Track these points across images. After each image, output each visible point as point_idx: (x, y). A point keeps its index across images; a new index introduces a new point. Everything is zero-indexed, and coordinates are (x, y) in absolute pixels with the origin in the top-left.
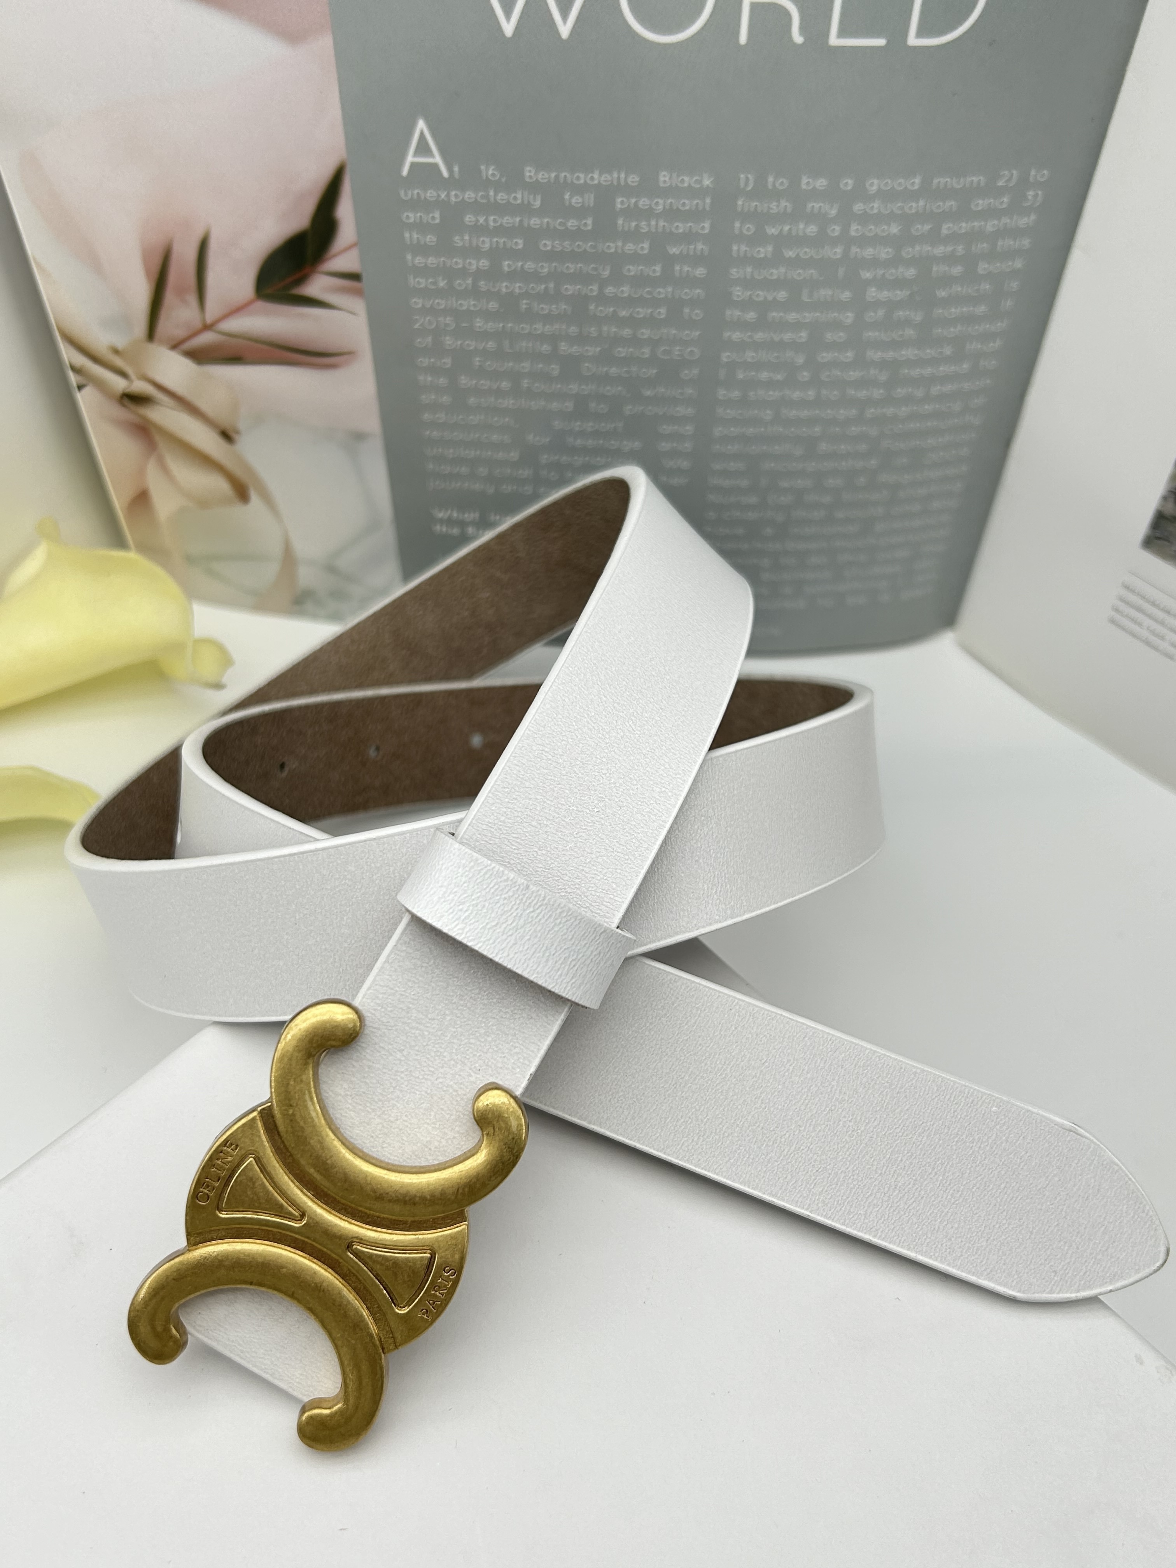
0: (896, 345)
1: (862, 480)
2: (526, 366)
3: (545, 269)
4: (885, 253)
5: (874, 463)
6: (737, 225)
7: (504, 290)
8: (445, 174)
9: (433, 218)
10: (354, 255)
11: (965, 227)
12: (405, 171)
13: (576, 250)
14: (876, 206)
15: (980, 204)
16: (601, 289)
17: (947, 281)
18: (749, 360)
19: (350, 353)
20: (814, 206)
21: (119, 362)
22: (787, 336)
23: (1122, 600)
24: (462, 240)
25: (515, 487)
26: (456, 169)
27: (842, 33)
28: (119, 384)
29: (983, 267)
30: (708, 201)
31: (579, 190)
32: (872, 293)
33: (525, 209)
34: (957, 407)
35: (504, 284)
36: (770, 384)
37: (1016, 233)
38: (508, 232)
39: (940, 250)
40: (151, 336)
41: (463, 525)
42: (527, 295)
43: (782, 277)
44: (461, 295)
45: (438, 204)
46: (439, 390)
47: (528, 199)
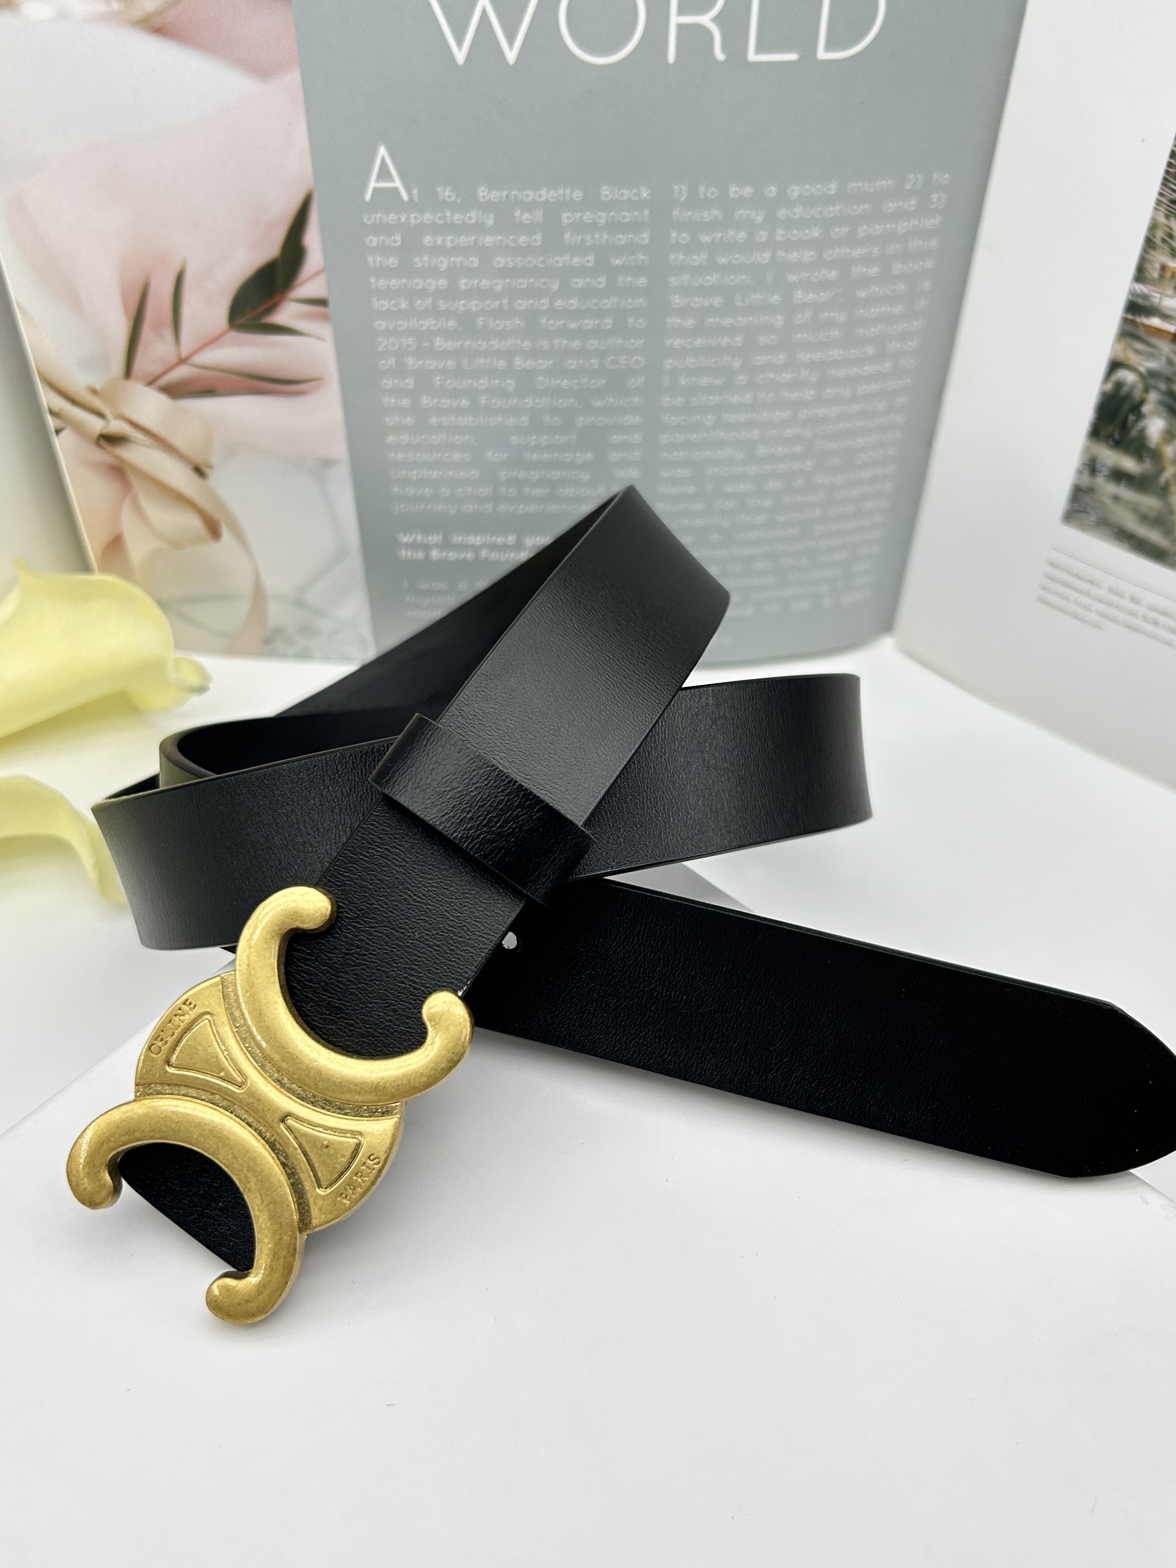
0: (823, 346)
1: (799, 483)
2: (484, 382)
3: (499, 285)
4: (808, 256)
5: (809, 464)
6: (674, 234)
7: (462, 308)
8: (405, 197)
9: (395, 241)
10: (321, 280)
11: (878, 229)
12: (368, 196)
13: (528, 265)
14: (798, 211)
15: (891, 206)
16: (551, 302)
17: (866, 281)
18: (691, 366)
19: (318, 379)
20: (741, 213)
21: (96, 403)
22: (725, 341)
23: (1049, 577)
24: (422, 261)
25: (476, 506)
26: (415, 192)
27: (759, 49)
28: (98, 425)
29: (897, 268)
30: (646, 212)
31: (529, 207)
32: (799, 296)
33: (479, 228)
34: (882, 406)
35: (462, 302)
36: (710, 389)
37: (924, 234)
38: (464, 251)
39: (858, 252)
40: (128, 372)
41: (426, 547)
42: (483, 312)
43: (716, 283)
44: (421, 315)
45: (399, 227)
46: (402, 412)
47: (482, 218)
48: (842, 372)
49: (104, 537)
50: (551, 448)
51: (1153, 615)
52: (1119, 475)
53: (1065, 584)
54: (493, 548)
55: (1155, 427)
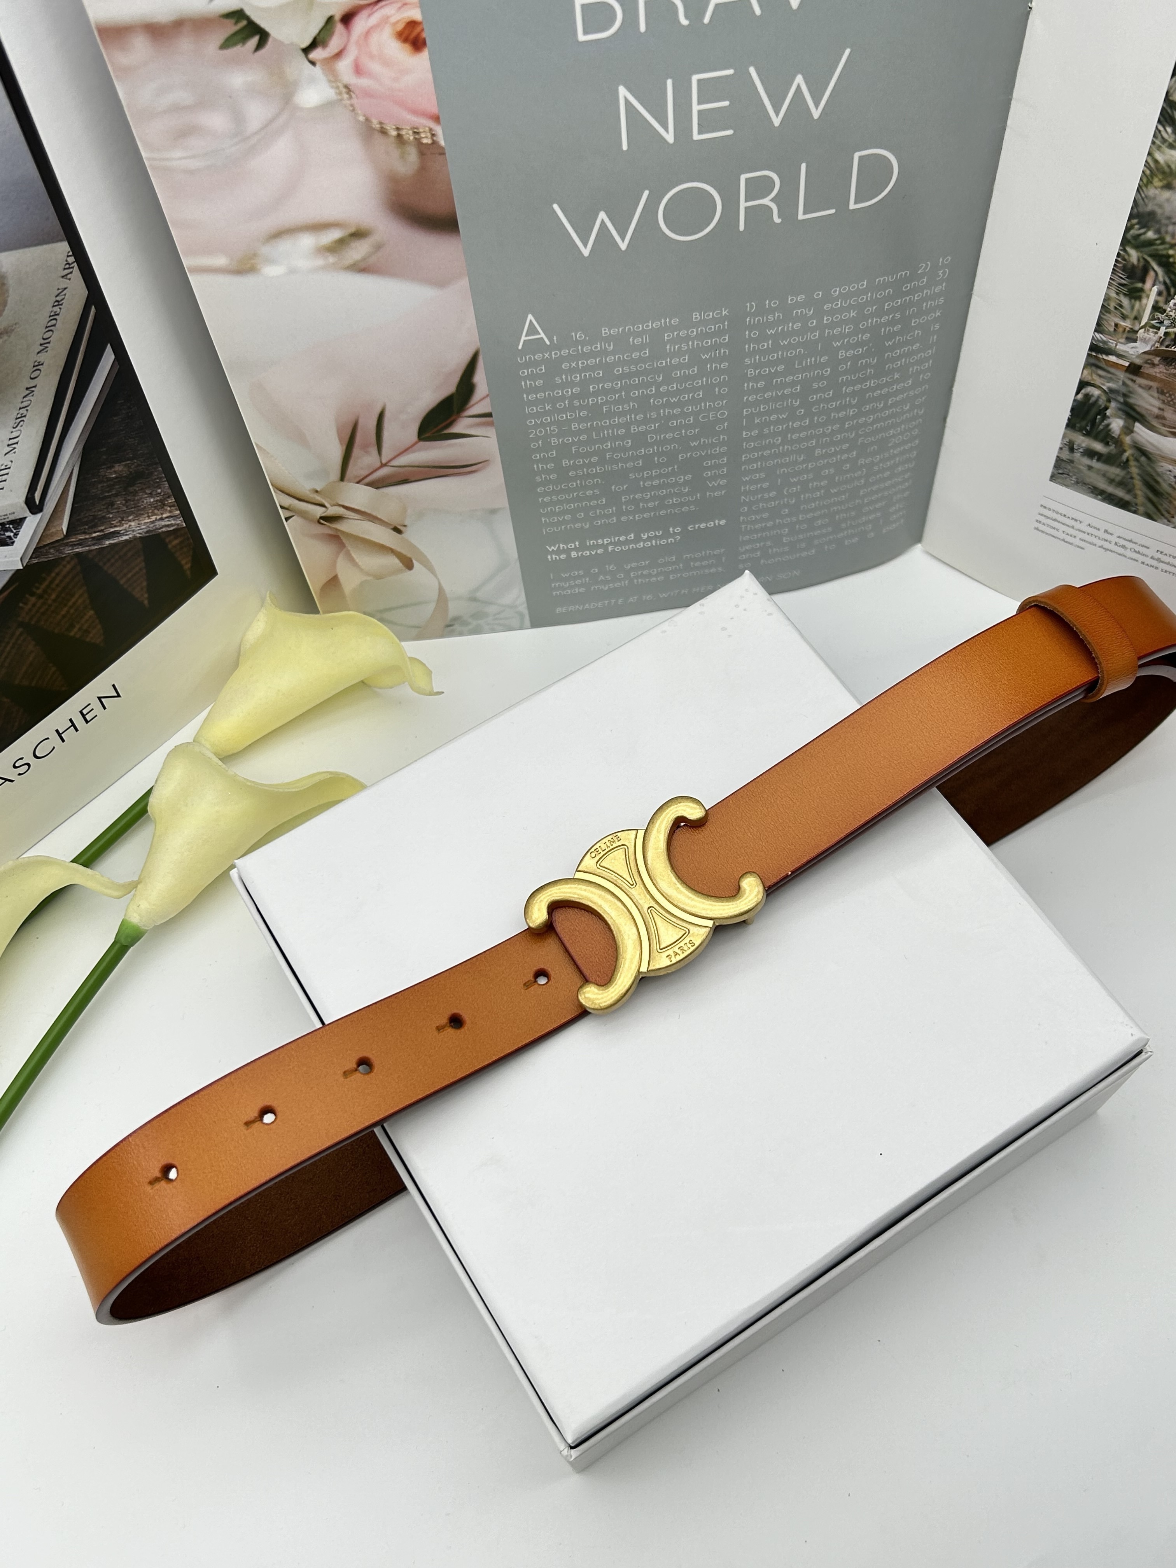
0: (860, 381)
1: (847, 466)
2: (608, 445)
3: (619, 385)
4: (848, 329)
6: (747, 333)
7: (591, 403)
8: (548, 343)
9: (540, 370)
10: (486, 402)
11: (900, 302)
12: (520, 347)
13: (639, 369)
14: (839, 303)
15: (908, 287)
16: (657, 389)
17: (891, 336)
18: (763, 410)
19: (486, 461)
20: (797, 312)
21: (318, 498)
22: (787, 391)
23: (1041, 514)
24: (561, 379)
26: (555, 339)
27: (806, 213)
28: (319, 512)
29: (914, 322)
30: (726, 323)
31: (639, 334)
32: (842, 354)
33: (605, 353)
34: (907, 407)
35: (592, 399)
36: (778, 422)
37: (935, 296)
38: (593, 368)
39: (884, 319)
40: (342, 478)
41: (568, 551)
42: (607, 402)
43: (780, 357)
44: (560, 411)
45: (543, 361)
46: (548, 472)
47: (605, 345)
48: (876, 394)
49: (324, 579)
50: (659, 476)
51: (1122, 542)
52: (1090, 453)
53: (1055, 520)
54: (616, 544)
55: (1117, 425)
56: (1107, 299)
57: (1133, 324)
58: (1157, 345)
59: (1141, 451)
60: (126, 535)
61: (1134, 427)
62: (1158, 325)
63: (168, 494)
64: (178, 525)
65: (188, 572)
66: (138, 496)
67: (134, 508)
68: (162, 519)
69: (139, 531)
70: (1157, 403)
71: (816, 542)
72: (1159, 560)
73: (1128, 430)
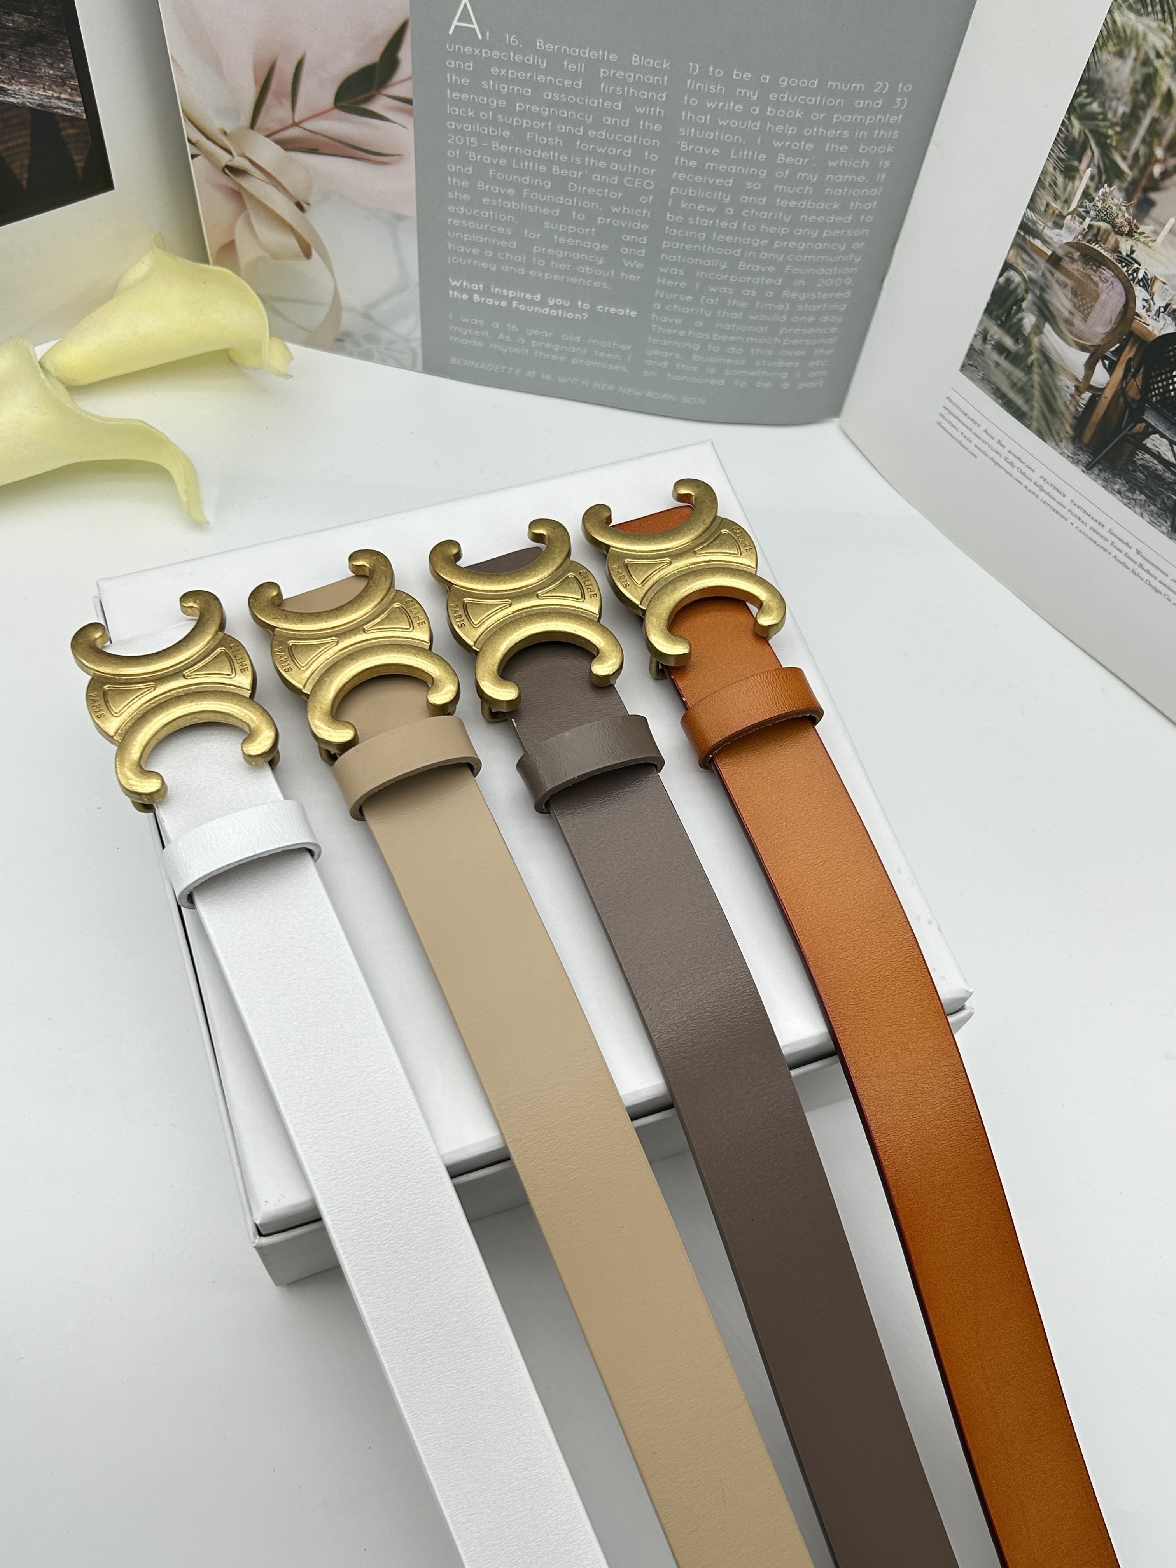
0: (799, 197)
1: (770, 294)
2: (527, 179)
3: (546, 112)
5: (779, 281)
6: (686, 98)
7: (515, 123)
8: (480, 37)
9: (469, 67)
11: (850, 118)
12: (451, 32)
13: (569, 101)
14: (786, 96)
15: (861, 103)
16: (585, 131)
17: (836, 156)
18: (690, 195)
19: (400, 155)
20: (741, 91)
21: (225, 142)
22: (719, 181)
23: (946, 409)
24: (488, 84)
25: (512, 268)
26: (488, 34)
28: (225, 158)
29: (863, 148)
30: (666, 79)
31: (575, 60)
32: (781, 158)
33: (535, 68)
34: (842, 247)
35: (516, 119)
36: (704, 215)
37: (888, 127)
38: (523, 83)
39: (831, 133)
40: (253, 124)
41: (471, 292)
42: (532, 129)
43: (716, 138)
44: (483, 123)
45: (473, 57)
46: (462, 190)
47: (538, 61)
48: (812, 218)
49: (222, 240)
50: (575, 235)
51: (1011, 458)
52: (1000, 348)
53: (956, 418)
54: (522, 300)
55: (1029, 320)
56: (1044, 172)
57: (1063, 208)
58: (1080, 237)
59: (1046, 358)
60: (14, 97)
61: (1044, 327)
62: (1084, 214)
63: (71, 73)
64: (77, 113)
65: (80, 172)
66: (36, 60)
67: (29, 72)
68: (59, 98)
69: (30, 100)
70: (1069, 305)
71: (727, 372)
72: (1041, 488)
73: (1038, 329)
